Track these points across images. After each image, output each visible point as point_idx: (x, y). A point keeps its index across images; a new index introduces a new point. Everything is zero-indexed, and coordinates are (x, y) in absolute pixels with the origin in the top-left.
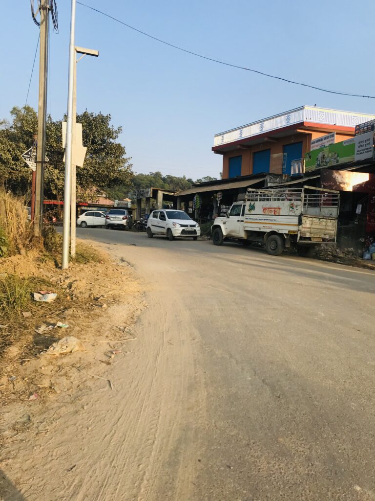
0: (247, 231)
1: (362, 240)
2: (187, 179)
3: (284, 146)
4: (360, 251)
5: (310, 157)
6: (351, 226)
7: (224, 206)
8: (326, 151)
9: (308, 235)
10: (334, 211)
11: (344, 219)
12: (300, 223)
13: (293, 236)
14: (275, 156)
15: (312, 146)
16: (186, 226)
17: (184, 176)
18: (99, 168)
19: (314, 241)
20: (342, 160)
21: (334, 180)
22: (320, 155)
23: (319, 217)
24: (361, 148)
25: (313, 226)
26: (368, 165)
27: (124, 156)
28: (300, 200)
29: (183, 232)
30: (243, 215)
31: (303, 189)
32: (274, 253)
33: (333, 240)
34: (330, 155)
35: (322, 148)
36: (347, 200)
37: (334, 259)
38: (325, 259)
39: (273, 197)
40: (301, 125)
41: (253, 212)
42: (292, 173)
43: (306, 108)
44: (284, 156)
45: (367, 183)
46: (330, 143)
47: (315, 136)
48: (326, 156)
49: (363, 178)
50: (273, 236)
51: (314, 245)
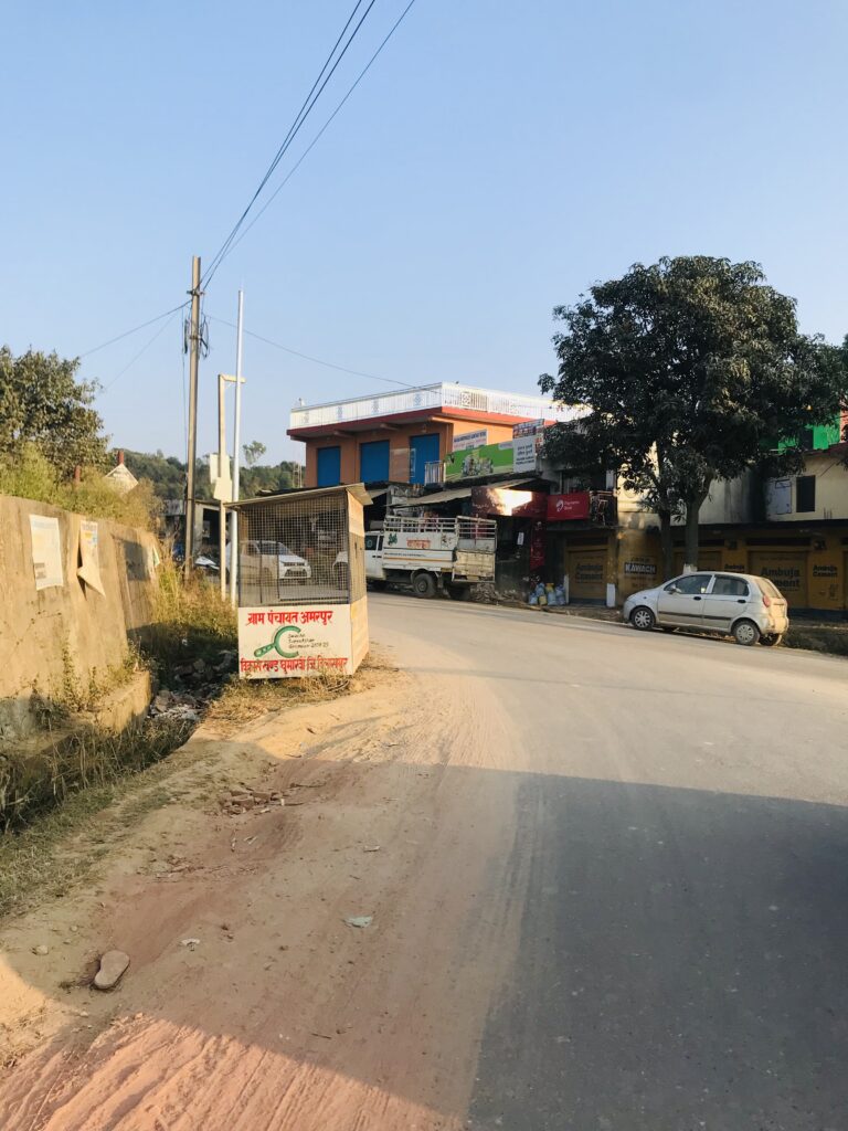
0: (386, 570)
1: (527, 579)
2: (166, 456)
3: (411, 438)
4: (524, 594)
5: (453, 461)
6: (511, 560)
7: (322, 532)
8: (476, 454)
9: (463, 573)
10: (491, 544)
11: (503, 552)
12: (454, 558)
13: (447, 574)
14: (398, 451)
15: (454, 444)
16: (291, 564)
17: (159, 452)
18: (60, 458)
19: (470, 580)
20: (499, 470)
21: (489, 501)
22: (468, 459)
23: (476, 551)
24: (521, 456)
25: (469, 562)
26: (530, 480)
27: (100, 434)
28: (453, 531)
29: (289, 573)
30: (380, 549)
31: (456, 520)
32: (424, 595)
33: (491, 579)
34: (481, 461)
35: (470, 450)
36: (506, 528)
37: (493, 601)
38: (481, 601)
39: (419, 527)
40: (437, 411)
41: (394, 545)
42: (426, 481)
43: (445, 386)
44: (412, 453)
45: (530, 504)
46: (481, 443)
47: (460, 429)
48: (476, 461)
49: (525, 497)
50: (423, 575)
51: (469, 585)
